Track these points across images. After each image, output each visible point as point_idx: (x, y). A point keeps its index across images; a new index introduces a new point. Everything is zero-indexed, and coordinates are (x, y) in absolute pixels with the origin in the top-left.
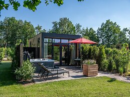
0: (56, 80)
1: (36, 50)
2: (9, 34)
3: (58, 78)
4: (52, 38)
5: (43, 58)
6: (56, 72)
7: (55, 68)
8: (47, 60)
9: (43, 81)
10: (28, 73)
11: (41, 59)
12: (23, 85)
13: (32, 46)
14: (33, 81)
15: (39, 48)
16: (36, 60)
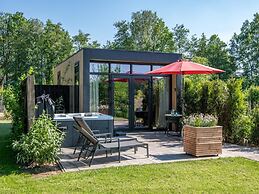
0: (115, 165)
1: (72, 92)
2: (9, 54)
3: (119, 159)
4: (110, 63)
5: (86, 110)
6: (115, 145)
7: (116, 135)
8: (96, 116)
9: (82, 165)
10: (46, 146)
11: (83, 114)
12: (34, 177)
13: (63, 83)
14: (59, 167)
15: (77, 88)
16: (69, 116)
